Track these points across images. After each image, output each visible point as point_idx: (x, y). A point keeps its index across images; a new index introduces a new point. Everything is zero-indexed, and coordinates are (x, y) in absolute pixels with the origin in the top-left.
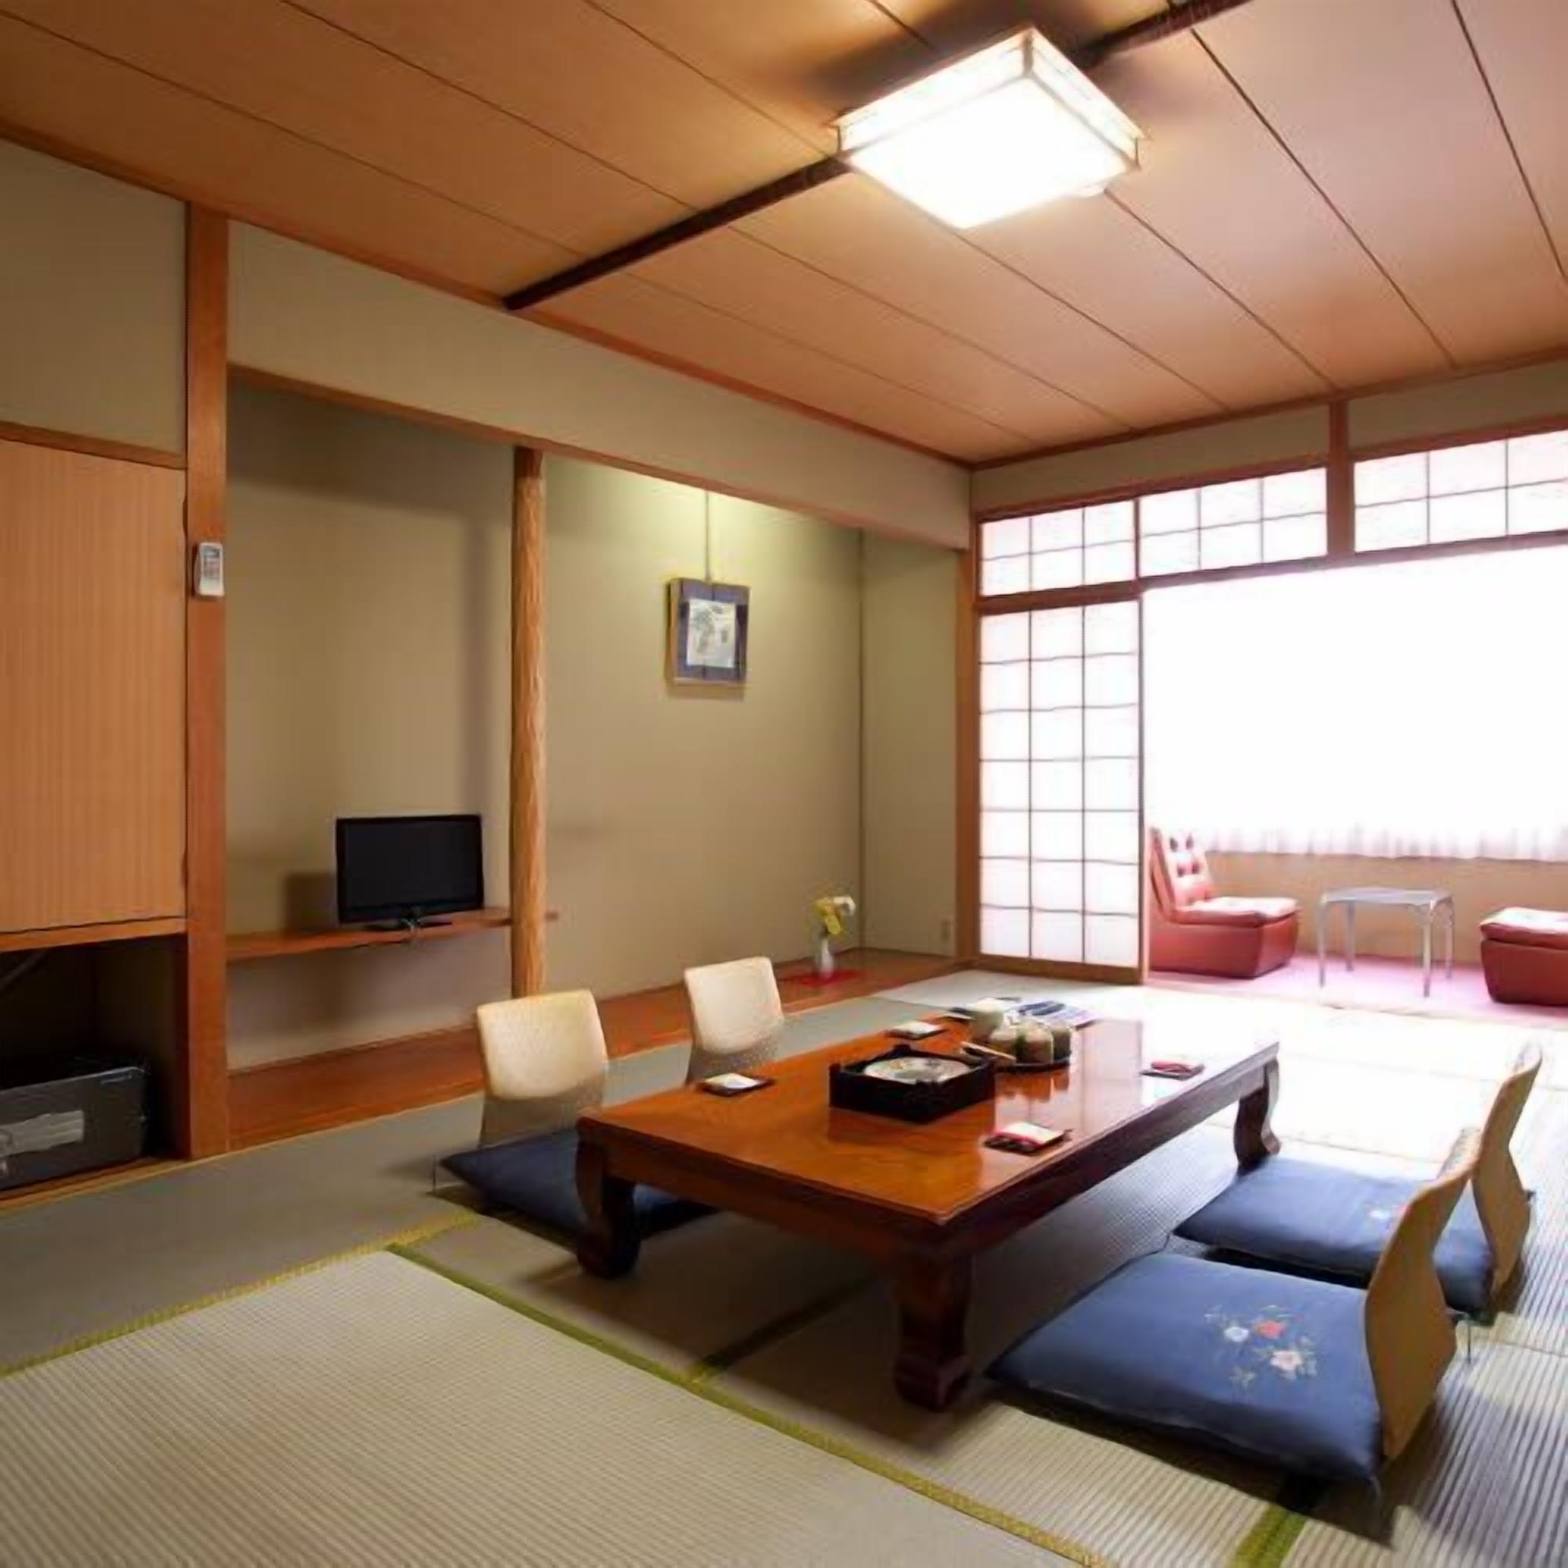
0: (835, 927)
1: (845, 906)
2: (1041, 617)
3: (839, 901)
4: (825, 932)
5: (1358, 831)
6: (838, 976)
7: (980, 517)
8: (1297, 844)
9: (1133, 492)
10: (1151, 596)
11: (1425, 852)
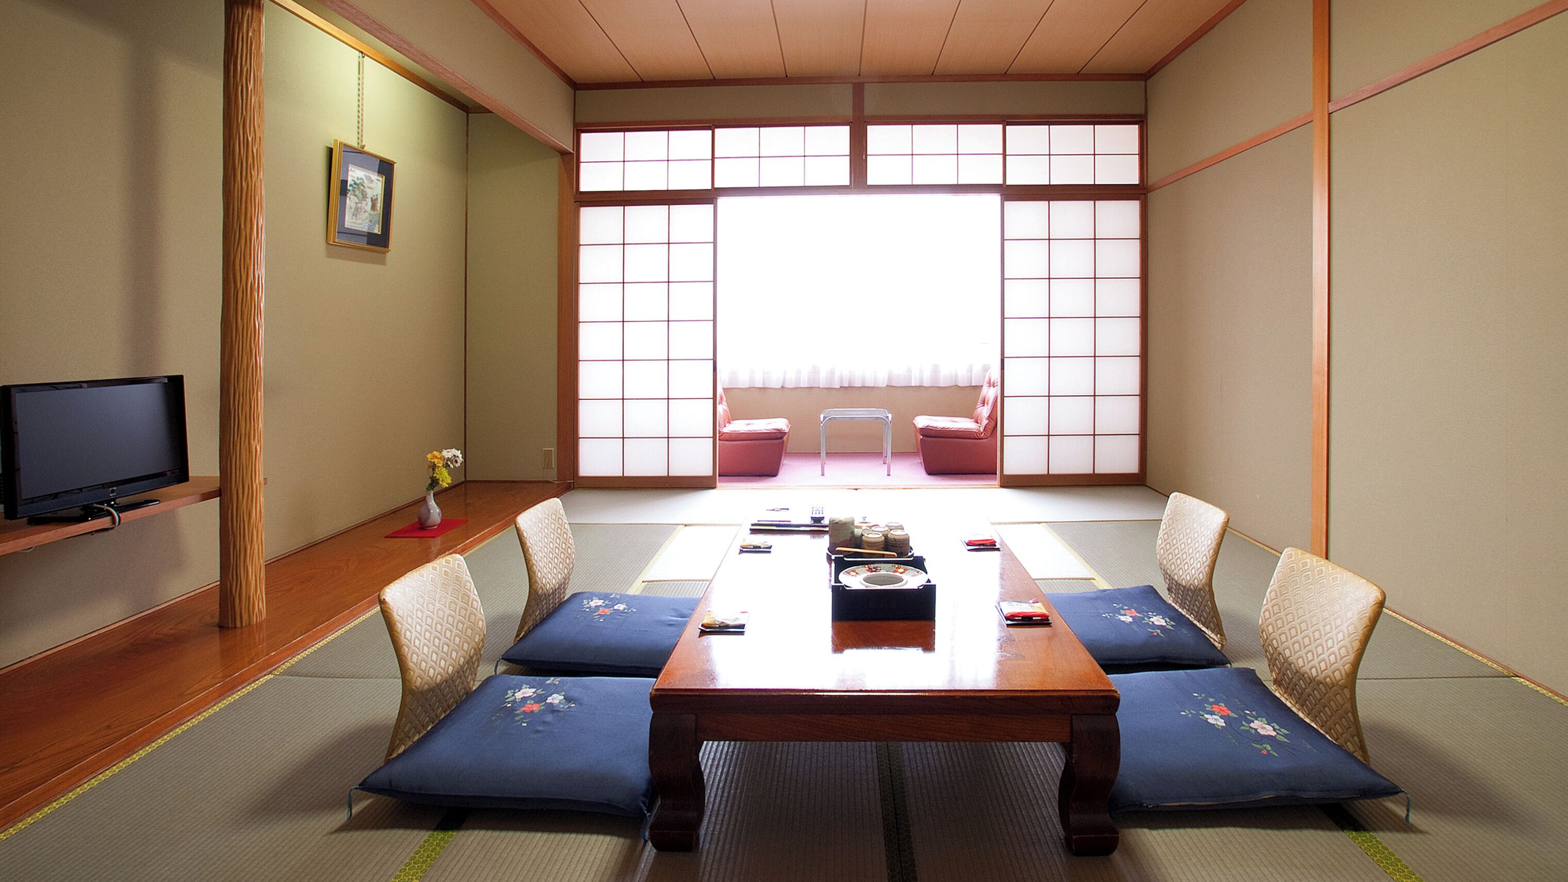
0: (446, 480)
1: (454, 459)
2: (633, 211)
3: (448, 454)
4: (434, 482)
5: (815, 370)
6: (446, 525)
7: (580, 128)
8: (775, 382)
9: (711, 125)
10: (722, 201)
11: (858, 384)
